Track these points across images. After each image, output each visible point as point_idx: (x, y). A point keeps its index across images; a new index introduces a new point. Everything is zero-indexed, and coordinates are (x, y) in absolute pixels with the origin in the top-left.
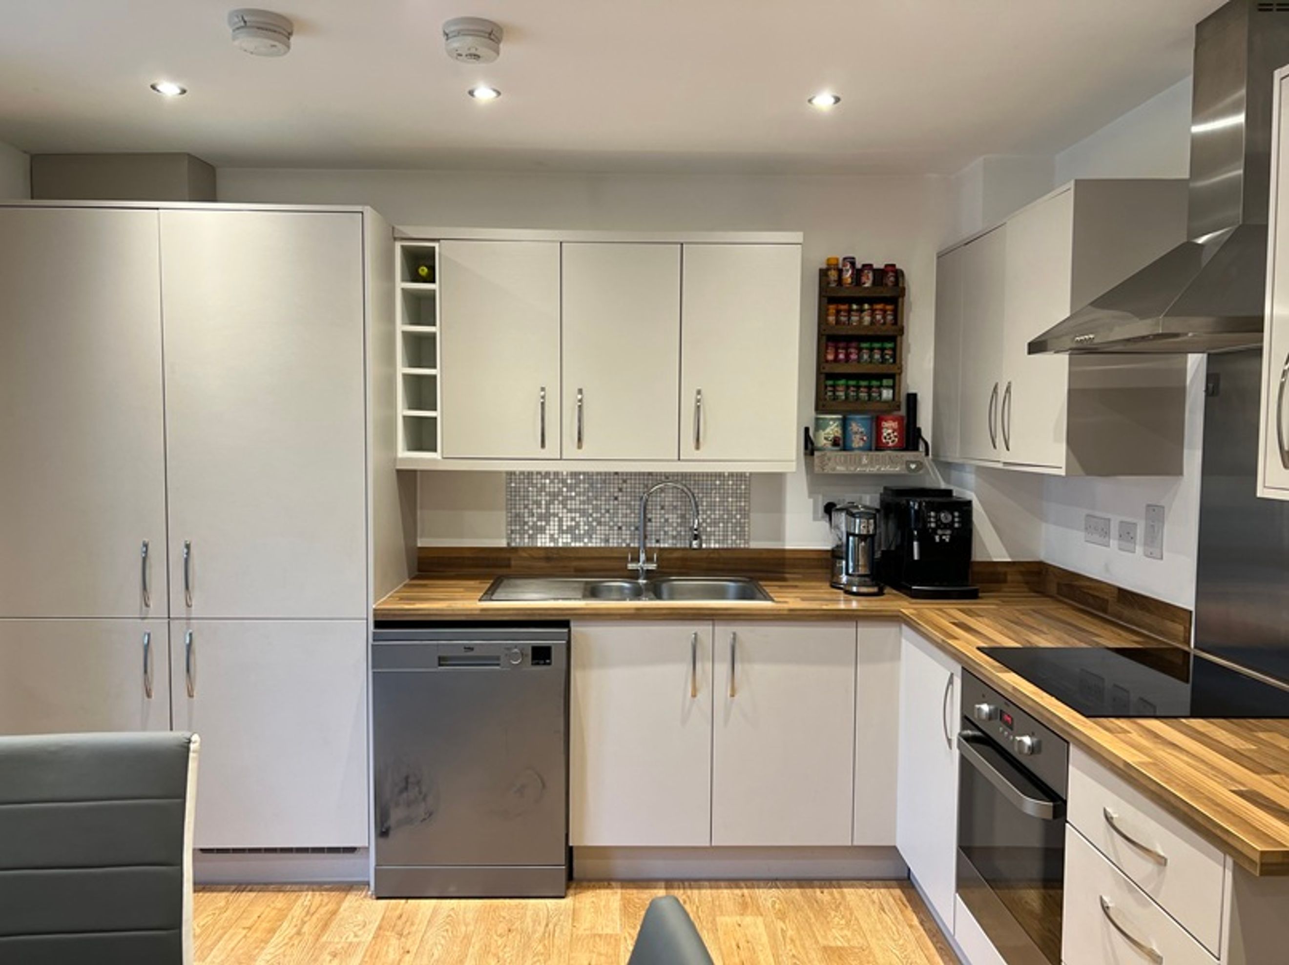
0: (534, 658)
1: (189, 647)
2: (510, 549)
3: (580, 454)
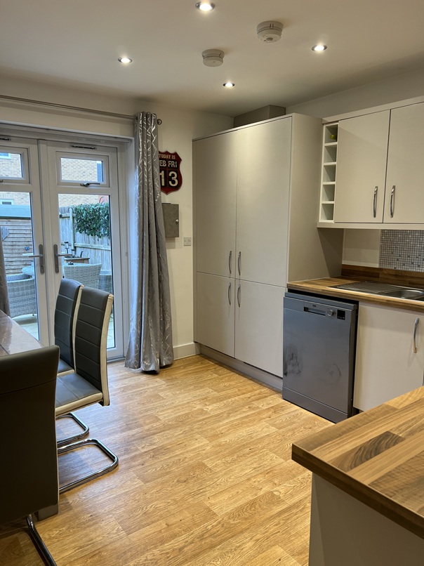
0: (338, 315)
1: (239, 289)
2: (380, 269)
3: (392, 220)
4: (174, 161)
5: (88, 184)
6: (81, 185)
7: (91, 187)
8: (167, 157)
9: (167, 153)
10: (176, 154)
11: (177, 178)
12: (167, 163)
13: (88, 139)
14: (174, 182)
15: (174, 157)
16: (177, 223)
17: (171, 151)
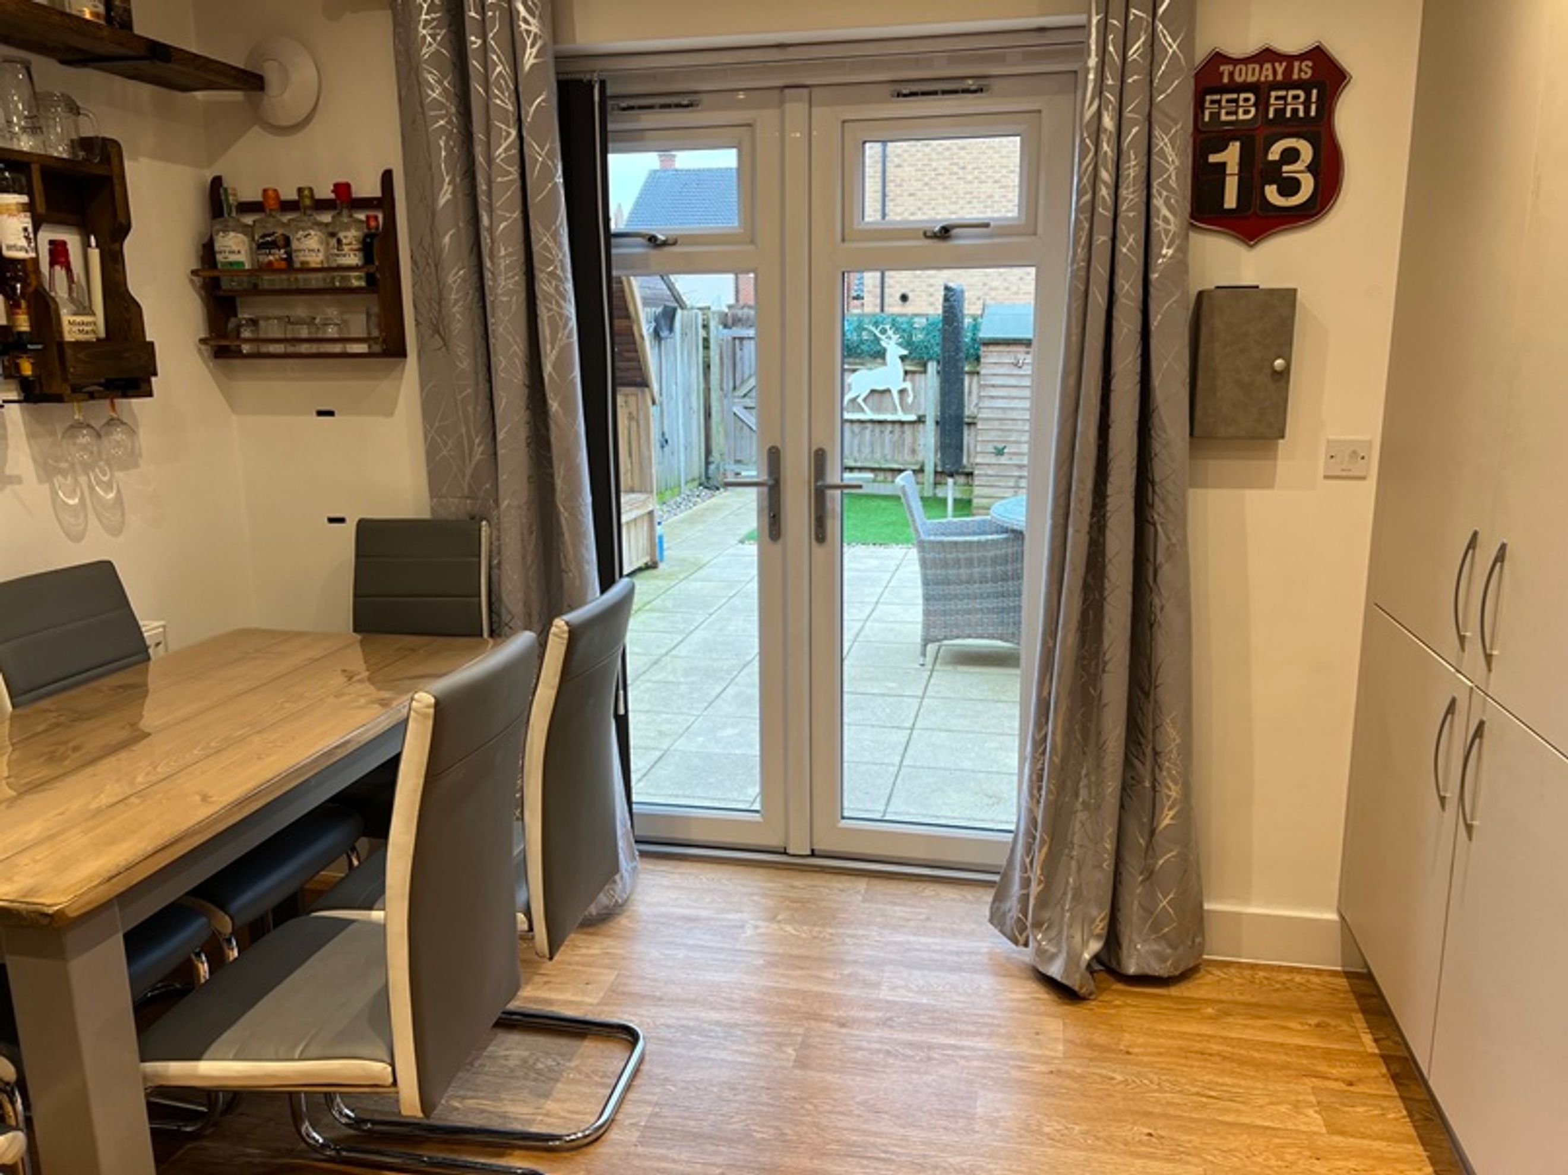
4: (1304, 85)
5: (945, 233)
6: (926, 235)
7: (961, 242)
8: (1266, 73)
9: (1267, 55)
10: (1318, 55)
11: (1311, 168)
12: (1262, 104)
13: (954, 57)
14: (1290, 187)
15: (1304, 71)
16: (1282, 376)
17: (1292, 43)
